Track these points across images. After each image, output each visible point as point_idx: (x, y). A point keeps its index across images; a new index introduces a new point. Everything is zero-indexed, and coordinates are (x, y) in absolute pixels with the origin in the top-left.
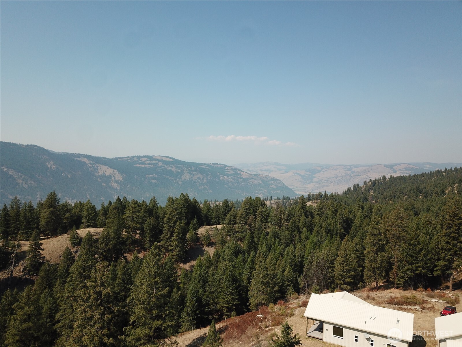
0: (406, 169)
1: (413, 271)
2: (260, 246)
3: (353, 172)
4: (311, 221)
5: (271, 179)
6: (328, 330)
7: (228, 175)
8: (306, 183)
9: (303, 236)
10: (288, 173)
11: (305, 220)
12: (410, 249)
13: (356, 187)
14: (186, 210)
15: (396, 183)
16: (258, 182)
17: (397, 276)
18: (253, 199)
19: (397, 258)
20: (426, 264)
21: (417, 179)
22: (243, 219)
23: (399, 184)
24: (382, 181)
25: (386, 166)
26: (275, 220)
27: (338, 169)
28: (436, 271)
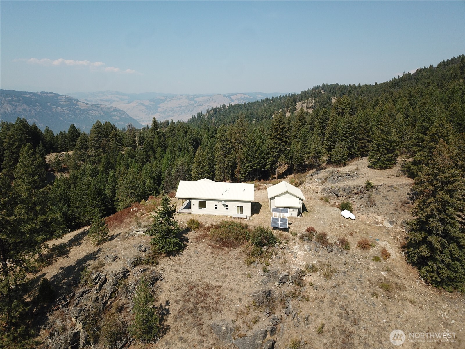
0: (241, 98)
1: (251, 167)
2: (117, 166)
3: (196, 102)
4: (164, 141)
5: (114, 110)
6: (195, 204)
7: (62, 106)
8: (151, 114)
9: (157, 155)
10: (131, 103)
11: (159, 140)
12: (249, 150)
13: (199, 116)
14: (27, 136)
15: (234, 110)
16: (99, 113)
17: (240, 173)
18: (102, 124)
19: (240, 158)
20: (260, 161)
21: (251, 107)
22: (95, 143)
23: (236, 112)
24: (222, 109)
25: (225, 96)
26: (129, 142)
27: (181, 99)
28: (267, 166)
